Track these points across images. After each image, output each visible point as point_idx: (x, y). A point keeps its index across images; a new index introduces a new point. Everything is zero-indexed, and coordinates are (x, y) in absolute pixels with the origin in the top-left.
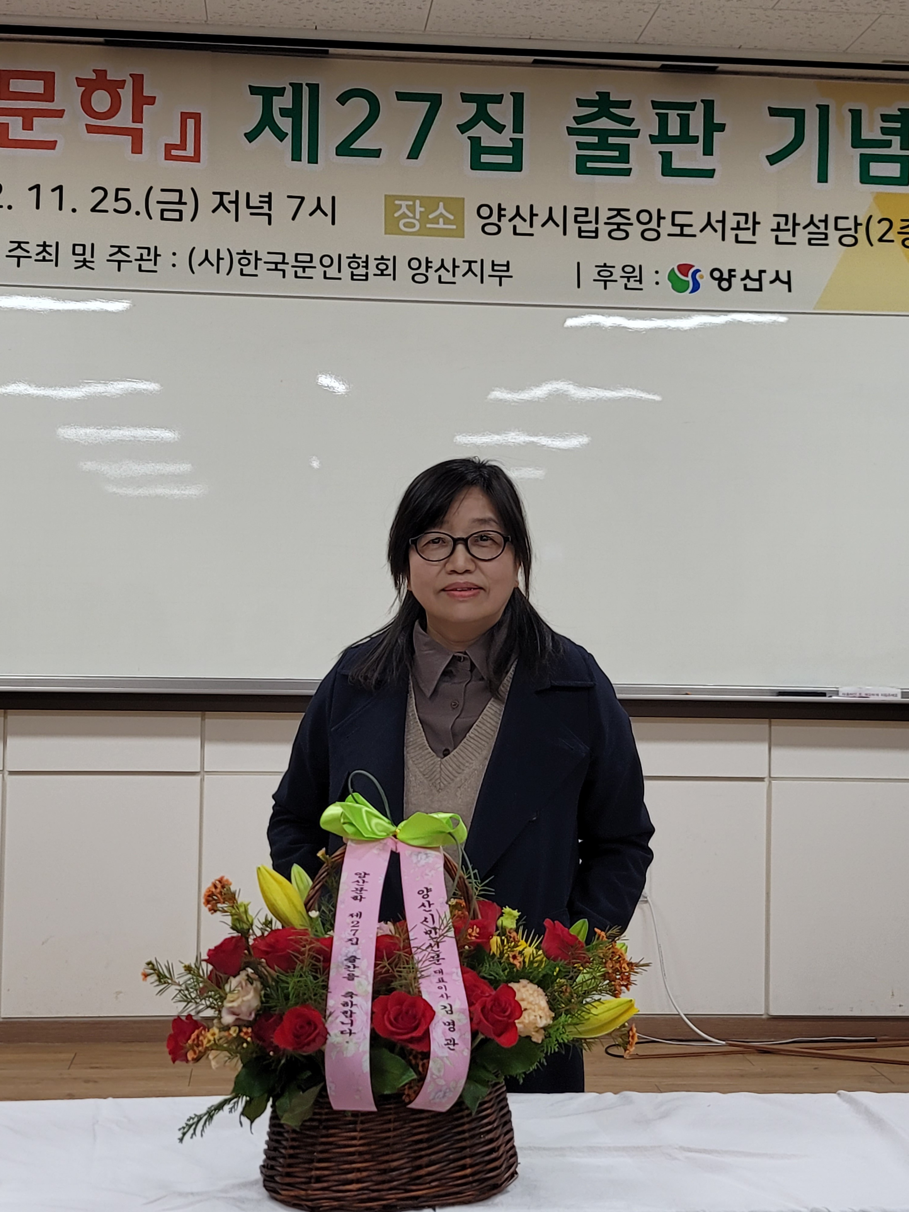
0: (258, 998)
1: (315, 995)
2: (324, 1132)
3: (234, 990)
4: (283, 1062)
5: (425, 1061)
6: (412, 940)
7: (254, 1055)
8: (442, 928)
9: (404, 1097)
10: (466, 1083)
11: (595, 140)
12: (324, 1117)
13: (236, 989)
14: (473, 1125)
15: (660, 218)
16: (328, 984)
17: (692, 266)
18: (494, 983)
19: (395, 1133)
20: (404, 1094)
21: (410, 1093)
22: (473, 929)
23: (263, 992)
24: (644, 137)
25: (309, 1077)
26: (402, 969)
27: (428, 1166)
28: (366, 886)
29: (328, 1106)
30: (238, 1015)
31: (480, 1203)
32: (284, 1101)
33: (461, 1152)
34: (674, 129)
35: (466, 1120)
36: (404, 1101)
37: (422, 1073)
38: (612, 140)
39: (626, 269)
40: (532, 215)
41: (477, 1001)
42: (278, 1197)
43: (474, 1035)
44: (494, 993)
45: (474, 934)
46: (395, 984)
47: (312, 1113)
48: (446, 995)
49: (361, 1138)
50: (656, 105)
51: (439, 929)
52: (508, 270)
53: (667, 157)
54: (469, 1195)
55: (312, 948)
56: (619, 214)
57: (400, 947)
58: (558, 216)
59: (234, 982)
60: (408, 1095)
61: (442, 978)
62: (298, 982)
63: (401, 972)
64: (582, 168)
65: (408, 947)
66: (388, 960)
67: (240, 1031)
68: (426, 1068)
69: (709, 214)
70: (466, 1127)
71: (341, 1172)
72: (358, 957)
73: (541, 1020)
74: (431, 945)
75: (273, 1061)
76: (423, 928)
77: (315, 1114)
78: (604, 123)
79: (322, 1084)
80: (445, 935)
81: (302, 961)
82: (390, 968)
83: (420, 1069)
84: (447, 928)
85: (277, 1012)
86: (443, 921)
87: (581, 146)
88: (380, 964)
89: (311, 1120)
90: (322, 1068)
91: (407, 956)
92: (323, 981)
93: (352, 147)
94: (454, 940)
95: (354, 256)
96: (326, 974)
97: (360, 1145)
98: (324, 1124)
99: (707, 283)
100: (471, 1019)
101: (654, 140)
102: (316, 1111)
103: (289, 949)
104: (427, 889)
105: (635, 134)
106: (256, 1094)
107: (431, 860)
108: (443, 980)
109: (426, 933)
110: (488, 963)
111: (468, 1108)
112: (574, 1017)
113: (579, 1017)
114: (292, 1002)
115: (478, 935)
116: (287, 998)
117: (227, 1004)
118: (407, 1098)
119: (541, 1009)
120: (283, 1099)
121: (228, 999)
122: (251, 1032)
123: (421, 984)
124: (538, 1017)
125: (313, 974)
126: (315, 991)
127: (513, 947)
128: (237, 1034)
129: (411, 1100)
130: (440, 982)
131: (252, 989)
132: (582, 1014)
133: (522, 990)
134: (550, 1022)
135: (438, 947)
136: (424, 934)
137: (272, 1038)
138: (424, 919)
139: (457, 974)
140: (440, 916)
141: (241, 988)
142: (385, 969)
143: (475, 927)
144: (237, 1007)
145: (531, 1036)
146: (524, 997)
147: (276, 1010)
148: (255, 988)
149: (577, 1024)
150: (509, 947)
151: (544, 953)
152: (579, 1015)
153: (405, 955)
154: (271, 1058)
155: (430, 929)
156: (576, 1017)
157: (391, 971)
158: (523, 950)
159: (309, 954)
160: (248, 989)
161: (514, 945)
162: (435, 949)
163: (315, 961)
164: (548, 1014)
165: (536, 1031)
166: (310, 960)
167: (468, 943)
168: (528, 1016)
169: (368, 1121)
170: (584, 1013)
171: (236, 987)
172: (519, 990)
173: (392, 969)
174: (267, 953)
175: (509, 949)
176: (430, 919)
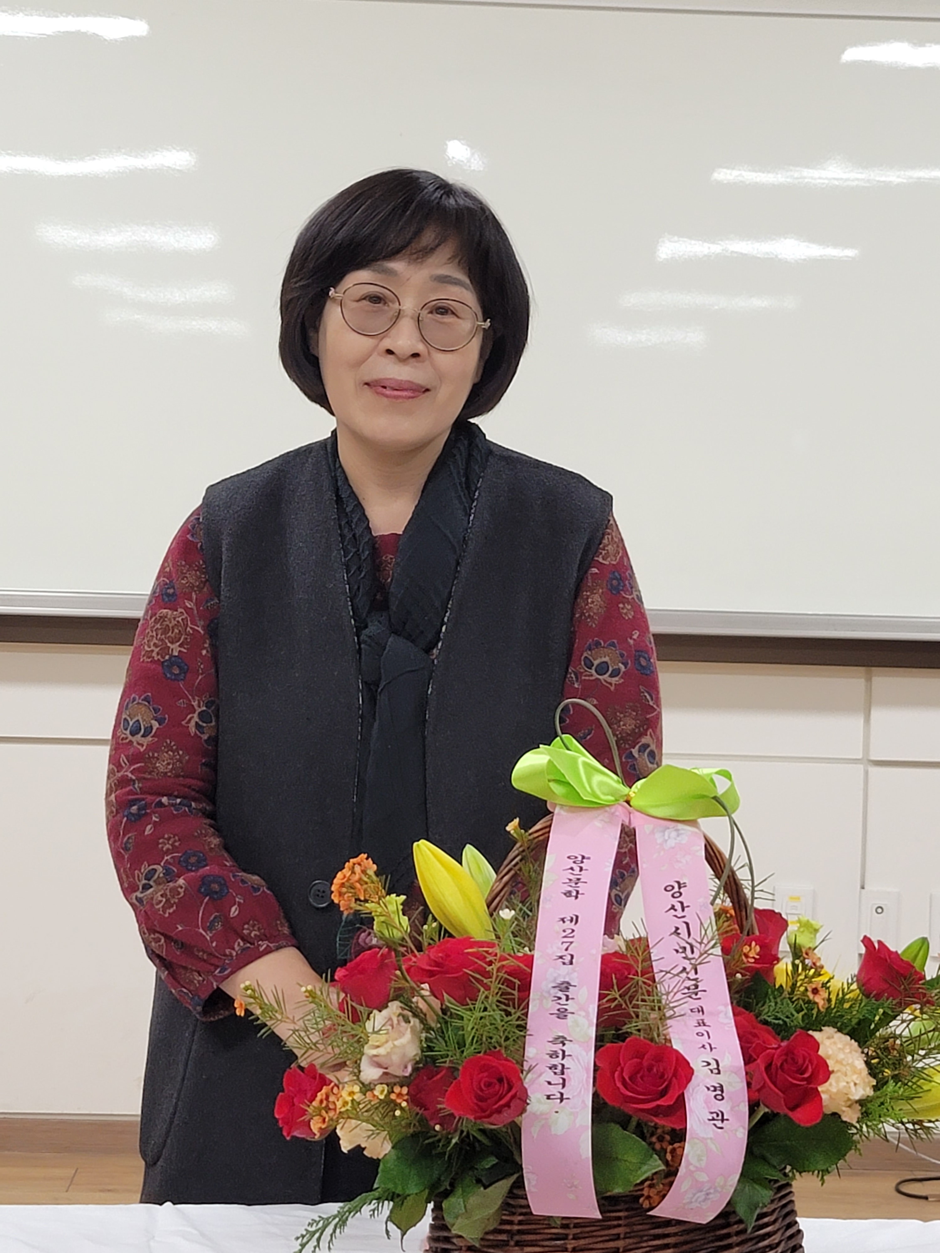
0: (418, 1043)
1: (507, 1039)
3: (380, 1030)
4: (454, 1141)
5: (676, 1145)
6: (656, 960)
7: (411, 1130)
8: (705, 941)
9: (641, 1200)
10: (739, 1181)
12: (516, 1227)
13: (383, 1029)
16: (526, 1024)
18: (781, 1029)
20: (642, 1195)
21: (651, 1195)
22: (750, 946)
23: (424, 1035)
25: (494, 1166)
26: (640, 1003)
28: (584, 876)
29: (525, 1210)
30: (386, 1068)
32: (454, 1204)
36: (643, 1205)
37: (671, 1163)
41: (758, 1057)
43: (752, 1110)
44: (784, 1044)
45: (752, 955)
46: (629, 1027)
47: (499, 1221)
48: (710, 1045)
51: (701, 943)
55: (503, 966)
57: (637, 972)
59: (379, 1018)
60: (649, 1197)
61: (702, 1020)
62: (481, 1018)
63: (637, 1006)
65: (648, 971)
66: (619, 991)
67: (391, 1091)
68: (677, 1158)
72: (573, 984)
73: (856, 1089)
74: (684, 969)
75: (439, 1141)
76: (674, 942)
77: (504, 1222)
79: (516, 1176)
80: (710, 952)
81: (487, 988)
82: (622, 1002)
83: (669, 1157)
84: (713, 942)
85: (447, 1065)
86: (706, 931)
88: (609, 994)
89: (497, 1231)
90: (515, 1153)
91: (648, 984)
92: (519, 1018)
94: (721, 959)
96: (523, 1009)
98: (517, 1238)
100: (749, 1085)
102: (504, 1217)
103: (466, 968)
104: (678, 883)
106: (413, 1191)
107: (684, 839)
108: (703, 1023)
109: (677, 951)
110: (773, 1000)
111: (740, 1221)
112: (906, 1087)
113: (914, 1086)
114: (469, 1051)
115: (757, 957)
116: (461, 1045)
117: (369, 1051)
118: (647, 1202)
119: (855, 1072)
120: (452, 1200)
121: (370, 1043)
122: (407, 1094)
123: (671, 1027)
124: (852, 1084)
125: (504, 1007)
126: (506, 1033)
127: (813, 977)
128: (386, 1096)
129: (654, 1205)
130: (700, 1025)
131: (407, 1029)
132: (918, 1083)
133: (827, 1042)
134: (870, 1092)
135: (696, 973)
136: (675, 952)
137: (440, 1103)
138: (674, 929)
139: (726, 1014)
140: (701, 923)
141: (390, 1028)
142: (616, 1002)
143: (753, 943)
144: (384, 1056)
145: (840, 1113)
146: (830, 1052)
147: (445, 1062)
148: (411, 1027)
149: (912, 1098)
150: (806, 977)
151: (859, 988)
152: (914, 1083)
153: (644, 983)
154: (435, 1136)
155: (684, 944)
156: (911, 1087)
157: (624, 1006)
158: (828, 981)
159: (497, 976)
160: (401, 1029)
161: (815, 973)
162: (692, 975)
163: (507, 986)
164: (867, 1080)
165: (849, 1106)
166: (500, 986)
167: (742, 969)
168: (837, 1081)
169: (587, 1235)
170: (922, 1081)
171: (383, 1026)
172: (822, 1042)
173: (625, 1002)
174: (431, 974)
175: (806, 980)
176: (683, 930)
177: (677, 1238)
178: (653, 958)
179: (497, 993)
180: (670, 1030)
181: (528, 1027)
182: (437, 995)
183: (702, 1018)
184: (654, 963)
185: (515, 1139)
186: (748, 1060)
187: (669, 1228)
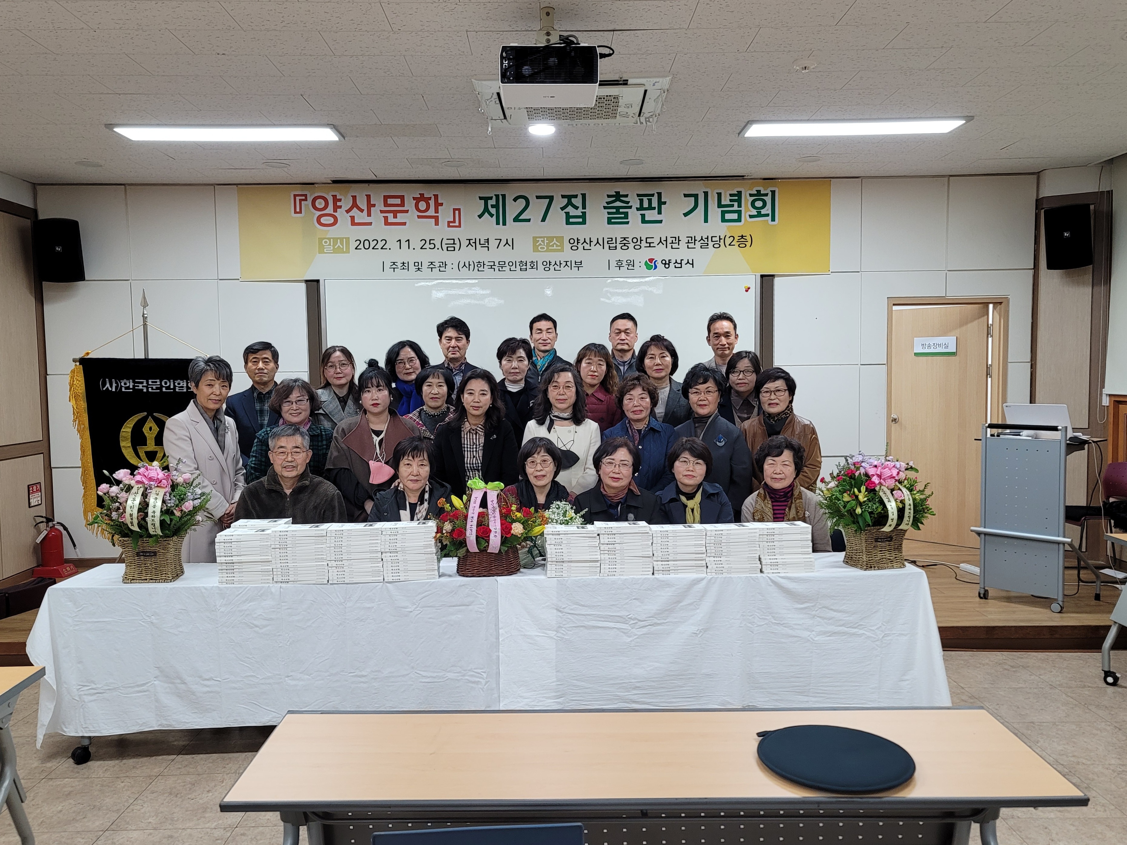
11: (614, 210)
15: (641, 240)
17: (654, 259)
24: (634, 209)
34: (646, 205)
38: (621, 210)
39: (628, 262)
40: (591, 242)
50: (638, 195)
52: (581, 264)
53: (643, 216)
56: (625, 240)
58: (601, 242)
64: (610, 222)
69: (661, 238)
78: (618, 204)
87: (609, 213)
93: (520, 218)
95: (521, 262)
99: (660, 266)
101: (638, 209)
105: (630, 207)
164: (523, 530)
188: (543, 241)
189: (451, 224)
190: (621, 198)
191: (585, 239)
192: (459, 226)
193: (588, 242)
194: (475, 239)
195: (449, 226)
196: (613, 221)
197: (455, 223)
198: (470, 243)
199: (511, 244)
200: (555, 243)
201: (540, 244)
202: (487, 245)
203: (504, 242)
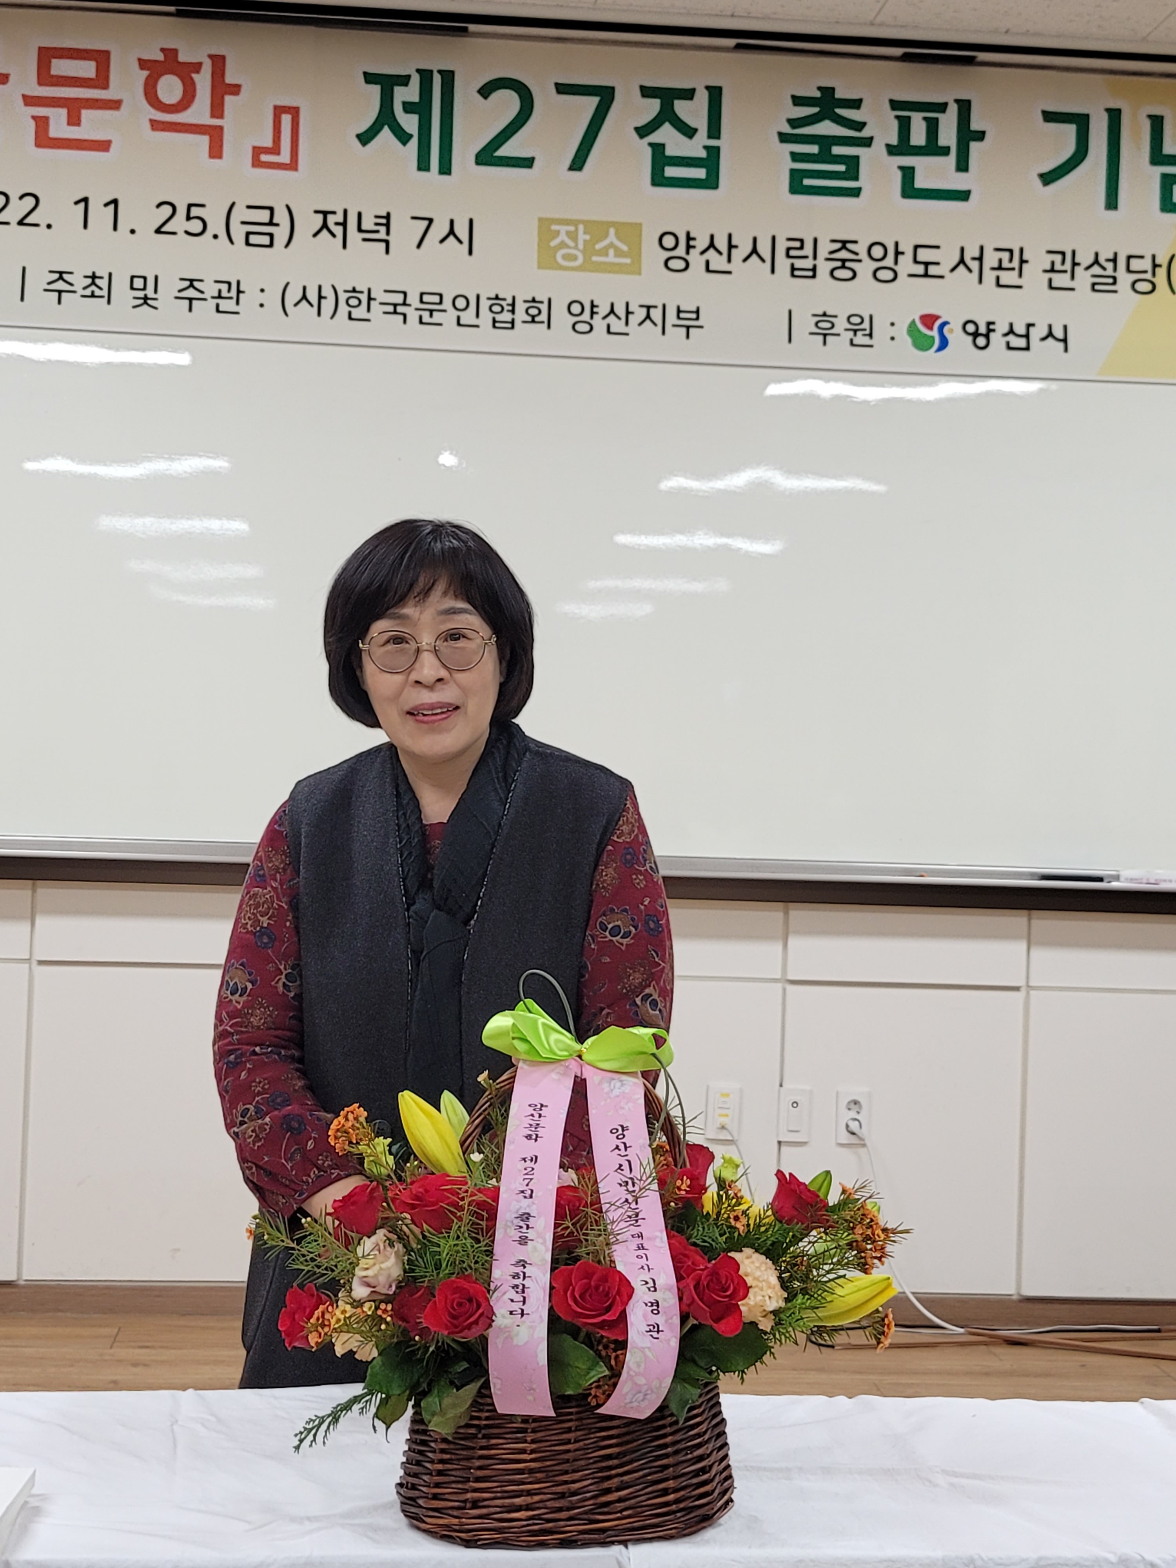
0: (401, 1265)
1: (476, 1262)
2: (484, 1442)
3: (368, 1255)
4: (431, 1349)
5: (620, 1352)
6: (603, 1193)
7: (395, 1340)
8: (644, 1178)
9: (591, 1398)
10: (672, 1383)
11: (814, 149)
12: (484, 1422)
13: (372, 1253)
14: (678, 1437)
15: (897, 253)
16: (493, 1249)
17: (937, 317)
18: (708, 1251)
19: (577, 1445)
20: (590, 1394)
21: (598, 1394)
22: (682, 1180)
23: (406, 1258)
24: (879, 147)
25: (465, 1369)
26: (589, 1232)
27: (618, 1489)
28: (543, 1122)
29: (491, 1408)
30: (374, 1287)
31: (686, 1539)
32: (431, 1402)
33: (661, 1472)
34: (918, 137)
35: (669, 1430)
36: (589, 1403)
37: (616, 1368)
38: (837, 150)
39: (853, 320)
40: (731, 247)
41: (687, 1275)
42: (423, 1526)
43: (684, 1319)
44: (710, 1265)
45: (684, 1187)
46: (581, 1251)
47: (469, 1417)
48: (648, 1266)
49: (533, 1451)
50: (895, 105)
51: (640, 1180)
52: (697, 318)
53: (908, 173)
54: (671, 1529)
55: (474, 1200)
56: (844, 247)
57: (586, 1202)
58: (764, 249)
59: (368, 1244)
60: (596, 1396)
61: (642, 1244)
62: (455, 1245)
63: (586, 1235)
64: (797, 185)
65: (596, 1203)
66: (571, 1220)
67: (377, 1308)
68: (620, 1363)
69: (962, 250)
70: (669, 1439)
71: (506, 1495)
72: (532, 1215)
73: (770, 1302)
74: (627, 1200)
75: (419, 1349)
76: (618, 1178)
77: (473, 1418)
78: (827, 128)
79: (483, 1380)
80: (648, 1187)
81: (460, 1219)
82: (574, 1230)
83: (614, 1363)
84: (650, 1179)
85: (425, 1284)
86: (645, 1168)
87: (796, 157)
88: (562, 1224)
89: (467, 1426)
90: (483, 1360)
91: (596, 1215)
92: (487, 1245)
93: (497, 154)
94: (658, 1193)
95: (497, 297)
96: (490, 1237)
97: (532, 1460)
98: (483, 1432)
99: (958, 339)
100: (680, 1299)
101: (892, 150)
102: (474, 1414)
103: (442, 1202)
104: (622, 1126)
105: (868, 142)
106: (396, 1391)
107: (627, 1089)
108: (642, 1247)
109: (621, 1185)
110: (701, 1226)
111: (672, 1415)
112: (813, 1298)
113: (819, 1298)
114: (445, 1271)
115: (688, 1189)
116: (438, 1266)
117: (359, 1272)
118: (594, 1400)
119: (769, 1287)
120: (430, 1399)
121: (360, 1266)
122: (392, 1310)
123: (615, 1250)
124: (767, 1298)
125: (474, 1235)
126: (476, 1258)
127: (734, 1206)
128: (373, 1312)
129: (601, 1403)
130: (640, 1249)
131: (391, 1254)
132: (823, 1295)
133: (747, 1262)
134: (782, 1304)
135: (637, 1203)
136: (619, 1186)
137: (419, 1318)
138: (618, 1166)
139: (661, 1239)
140: (641, 1163)
141: (377, 1252)
142: (569, 1231)
143: (685, 1178)
144: (372, 1277)
145: (757, 1322)
146: (749, 1270)
147: (423, 1282)
148: (396, 1252)
149: (817, 1308)
150: (729, 1205)
151: (773, 1214)
152: (819, 1295)
153: (593, 1213)
154: (416, 1345)
155: (627, 1180)
156: (816, 1298)
157: (576, 1234)
158: (748, 1209)
159: (468, 1209)
160: (387, 1253)
161: (736, 1202)
162: (633, 1206)
163: (476, 1218)
164: (779, 1294)
165: (764, 1316)
166: (470, 1217)
167: (675, 1199)
168: (755, 1296)
169: (543, 1428)
170: (826, 1293)
171: (371, 1251)
172: (742, 1262)
173: (577, 1230)
174: (413, 1207)
175: (729, 1208)
176: (626, 1166)
177: (619, 1430)
178: (600, 1192)
179: (468, 1224)
180: (614, 1253)
181: (494, 1252)
182: (418, 1225)
183: (641, 1242)
184: (601, 1196)
185: (483, 1348)
186: (679, 1278)
187: (614, 1422)
188: (573, 235)
189: (264, 158)
190: (838, 111)
191: (712, 237)
192: (293, 165)
193: (724, 248)
194: (345, 212)
195: (257, 163)
196: (807, 182)
197: (278, 154)
198: (325, 225)
199: (465, 237)
200: (611, 245)
201: (563, 245)
202: (382, 235)
203: (440, 229)
